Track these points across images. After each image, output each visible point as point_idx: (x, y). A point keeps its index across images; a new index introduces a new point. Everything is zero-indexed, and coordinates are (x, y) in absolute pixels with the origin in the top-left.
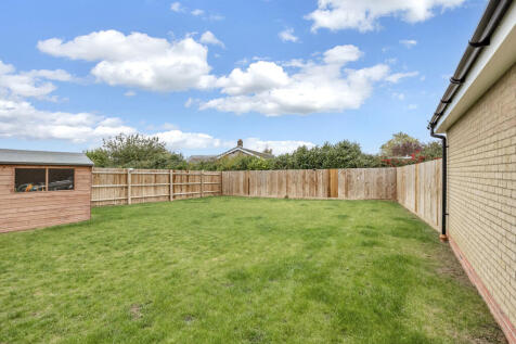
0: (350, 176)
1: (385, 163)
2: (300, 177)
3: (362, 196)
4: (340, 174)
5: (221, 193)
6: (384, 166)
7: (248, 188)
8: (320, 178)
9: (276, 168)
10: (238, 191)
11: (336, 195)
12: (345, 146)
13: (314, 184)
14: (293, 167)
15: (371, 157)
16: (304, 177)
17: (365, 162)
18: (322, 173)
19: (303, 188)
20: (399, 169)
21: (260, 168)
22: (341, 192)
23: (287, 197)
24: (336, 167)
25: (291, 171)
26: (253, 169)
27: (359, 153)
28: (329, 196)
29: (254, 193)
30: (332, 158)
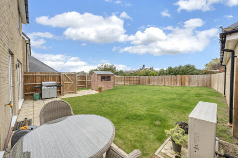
0: (191, 78)
1: (206, 73)
2: (170, 78)
3: (196, 85)
4: (187, 77)
5: (139, 84)
6: (206, 74)
7: (149, 82)
8: (178, 78)
9: (160, 75)
10: (145, 83)
11: (185, 85)
12: (188, 66)
13: (176, 81)
14: (166, 75)
15: (200, 70)
16: (171, 78)
17: (197, 72)
18: (179, 77)
19: (171, 82)
20: (212, 75)
21: (153, 75)
22: (187, 84)
23: (164, 85)
24: (185, 74)
25: (166, 76)
26: (151, 75)
27: (195, 69)
28: (182, 85)
29: (152, 84)
30: (183, 71)
